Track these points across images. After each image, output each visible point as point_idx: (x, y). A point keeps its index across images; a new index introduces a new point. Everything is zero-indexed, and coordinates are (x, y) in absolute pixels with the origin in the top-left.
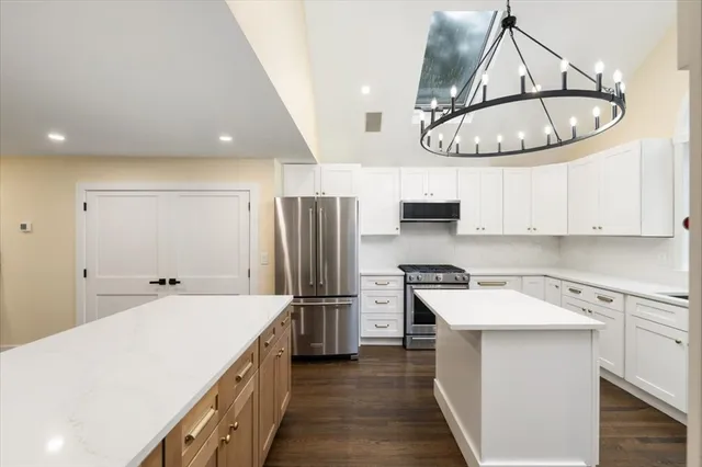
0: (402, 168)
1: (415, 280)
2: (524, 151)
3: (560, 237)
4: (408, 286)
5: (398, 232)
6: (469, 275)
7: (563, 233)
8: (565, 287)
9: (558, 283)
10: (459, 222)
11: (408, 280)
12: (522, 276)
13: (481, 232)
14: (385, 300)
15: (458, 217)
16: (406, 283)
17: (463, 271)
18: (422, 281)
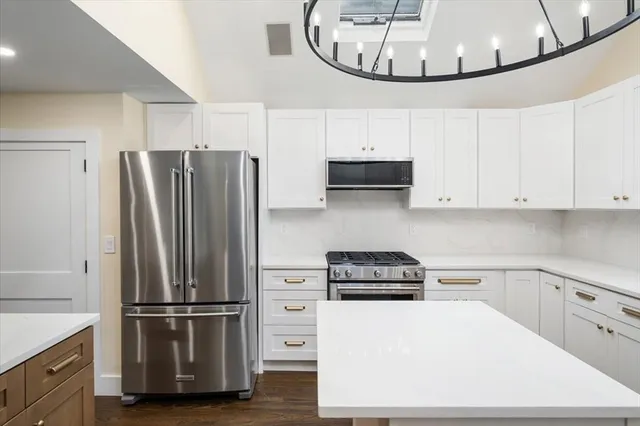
0: (328, 110)
1: (343, 277)
2: (500, 69)
3: (563, 213)
4: (333, 285)
5: (323, 205)
6: (424, 269)
7: (568, 205)
8: (571, 288)
9: (559, 282)
10: (413, 189)
11: (332, 276)
12: (505, 270)
13: (444, 205)
14: (299, 305)
15: (410, 182)
16: (330, 281)
17: (416, 263)
18: (353, 278)
